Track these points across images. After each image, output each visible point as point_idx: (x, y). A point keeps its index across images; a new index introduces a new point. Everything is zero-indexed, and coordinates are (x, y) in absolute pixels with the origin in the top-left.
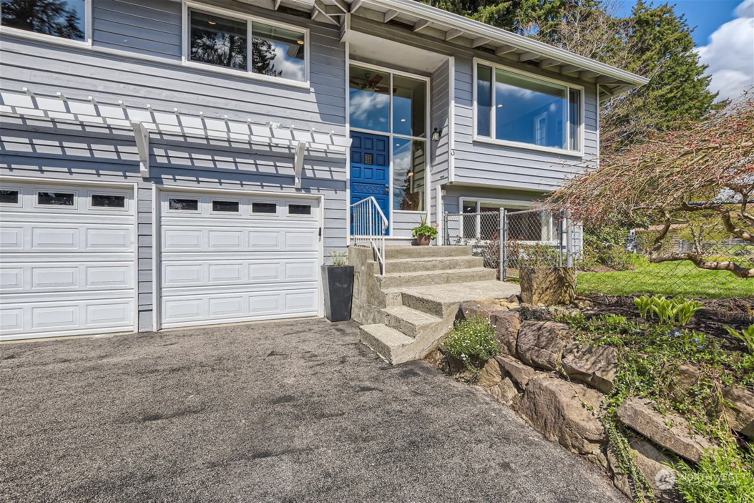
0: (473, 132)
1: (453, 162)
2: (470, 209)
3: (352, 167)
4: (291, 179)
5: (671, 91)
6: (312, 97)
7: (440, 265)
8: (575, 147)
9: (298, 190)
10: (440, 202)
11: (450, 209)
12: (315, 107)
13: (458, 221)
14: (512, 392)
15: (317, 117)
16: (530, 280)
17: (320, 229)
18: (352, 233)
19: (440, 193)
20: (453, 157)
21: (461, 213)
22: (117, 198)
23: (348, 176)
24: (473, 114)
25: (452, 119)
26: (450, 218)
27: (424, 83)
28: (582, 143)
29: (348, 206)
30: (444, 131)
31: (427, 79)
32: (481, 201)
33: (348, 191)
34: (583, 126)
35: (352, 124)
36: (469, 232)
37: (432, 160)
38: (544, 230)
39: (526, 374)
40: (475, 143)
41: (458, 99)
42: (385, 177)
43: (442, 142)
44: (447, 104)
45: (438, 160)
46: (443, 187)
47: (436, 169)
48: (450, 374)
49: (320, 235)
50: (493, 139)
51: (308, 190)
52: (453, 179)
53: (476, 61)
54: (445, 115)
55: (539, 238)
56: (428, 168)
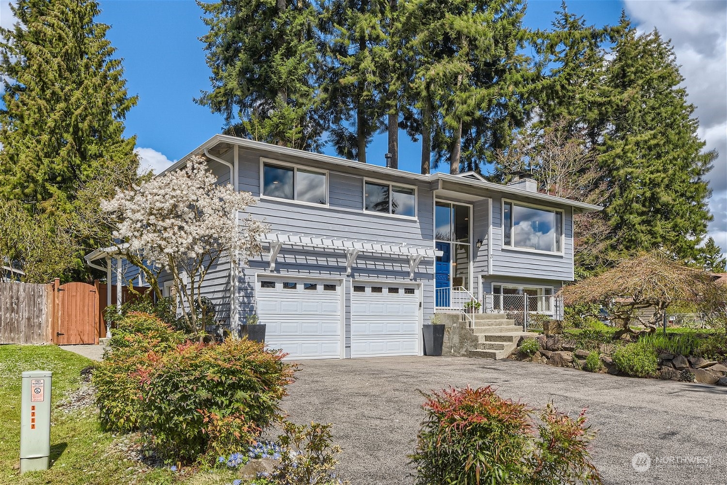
0: (502, 243)
1: (491, 263)
2: (497, 290)
3: (437, 264)
4: (408, 273)
5: (654, 137)
6: (418, 225)
7: (495, 323)
8: (559, 249)
9: (411, 280)
10: (481, 286)
11: (486, 290)
12: (419, 231)
13: (491, 298)
14: (545, 360)
15: (420, 237)
16: (548, 326)
17: (421, 303)
18: (437, 305)
19: (481, 280)
20: (491, 259)
21: (492, 293)
22: (332, 285)
23: (435, 272)
24: (502, 232)
25: (491, 236)
26: (487, 296)
27: (468, 208)
28: (563, 246)
29: (435, 289)
30: (485, 242)
31: (471, 206)
32: (504, 285)
33: (435, 280)
34: (563, 236)
35: (437, 238)
36: (496, 306)
37: (474, 258)
38: (539, 304)
39: (550, 354)
40: (503, 250)
41: (494, 224)
42: (448, 269)
43: (482, 248)
44: (487, 226)
45: (478, 259)
46: (483, 277)
47: (477, 264)
48: (521, 360)
49: (420, 306)
50: (512, 247)
51: (415, 280)
52: (491, 273)
53: (503, 200)
54: (486, 232)
55: (536, 310)
56: (472, 263)
